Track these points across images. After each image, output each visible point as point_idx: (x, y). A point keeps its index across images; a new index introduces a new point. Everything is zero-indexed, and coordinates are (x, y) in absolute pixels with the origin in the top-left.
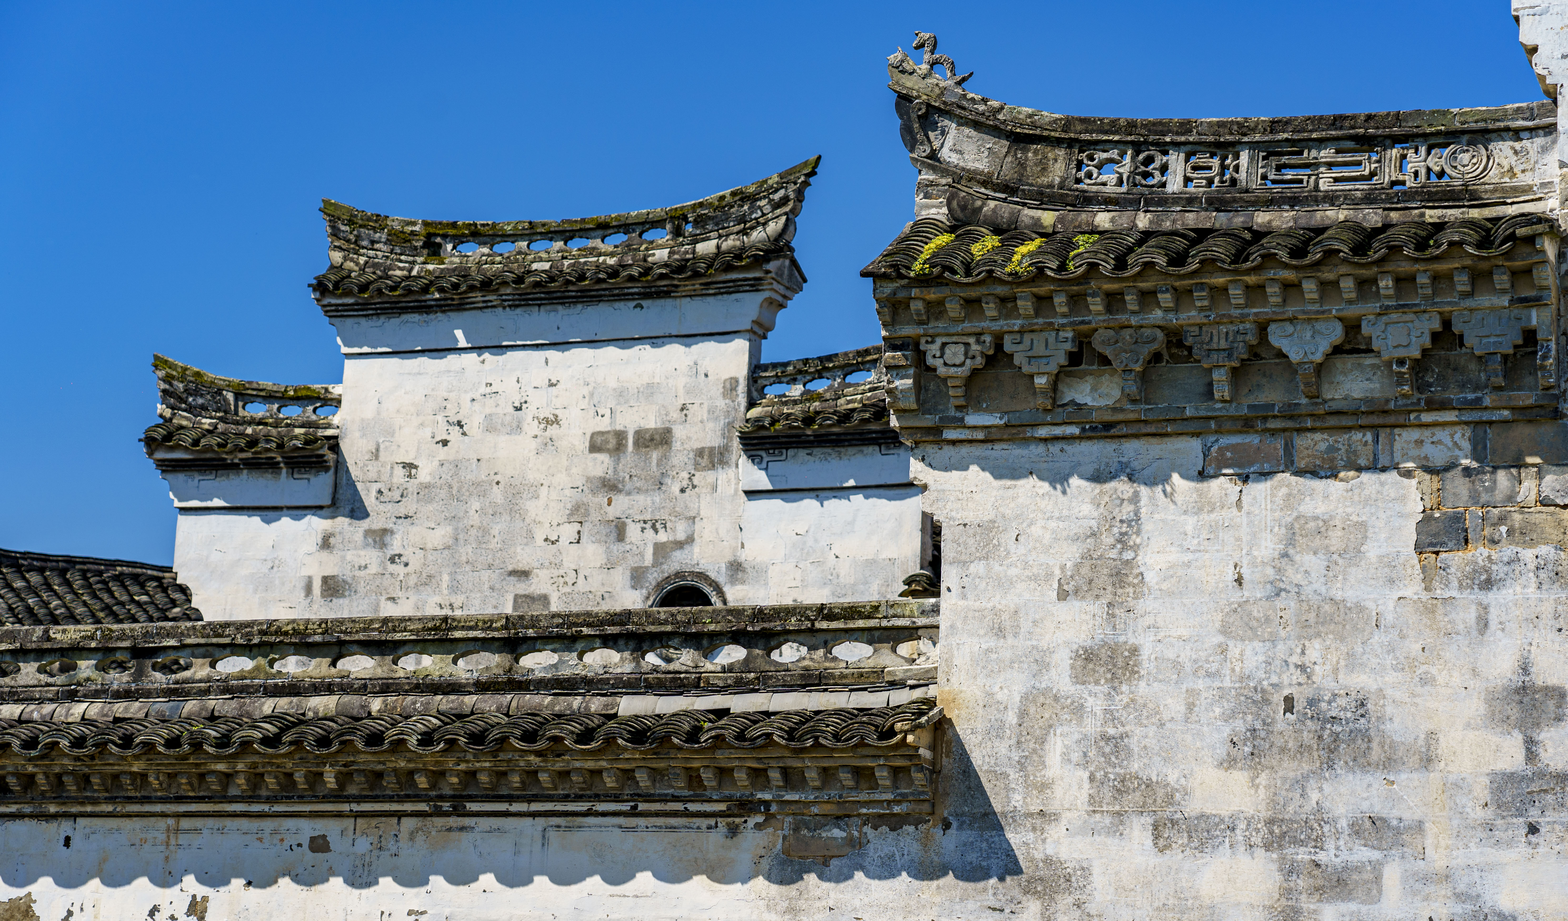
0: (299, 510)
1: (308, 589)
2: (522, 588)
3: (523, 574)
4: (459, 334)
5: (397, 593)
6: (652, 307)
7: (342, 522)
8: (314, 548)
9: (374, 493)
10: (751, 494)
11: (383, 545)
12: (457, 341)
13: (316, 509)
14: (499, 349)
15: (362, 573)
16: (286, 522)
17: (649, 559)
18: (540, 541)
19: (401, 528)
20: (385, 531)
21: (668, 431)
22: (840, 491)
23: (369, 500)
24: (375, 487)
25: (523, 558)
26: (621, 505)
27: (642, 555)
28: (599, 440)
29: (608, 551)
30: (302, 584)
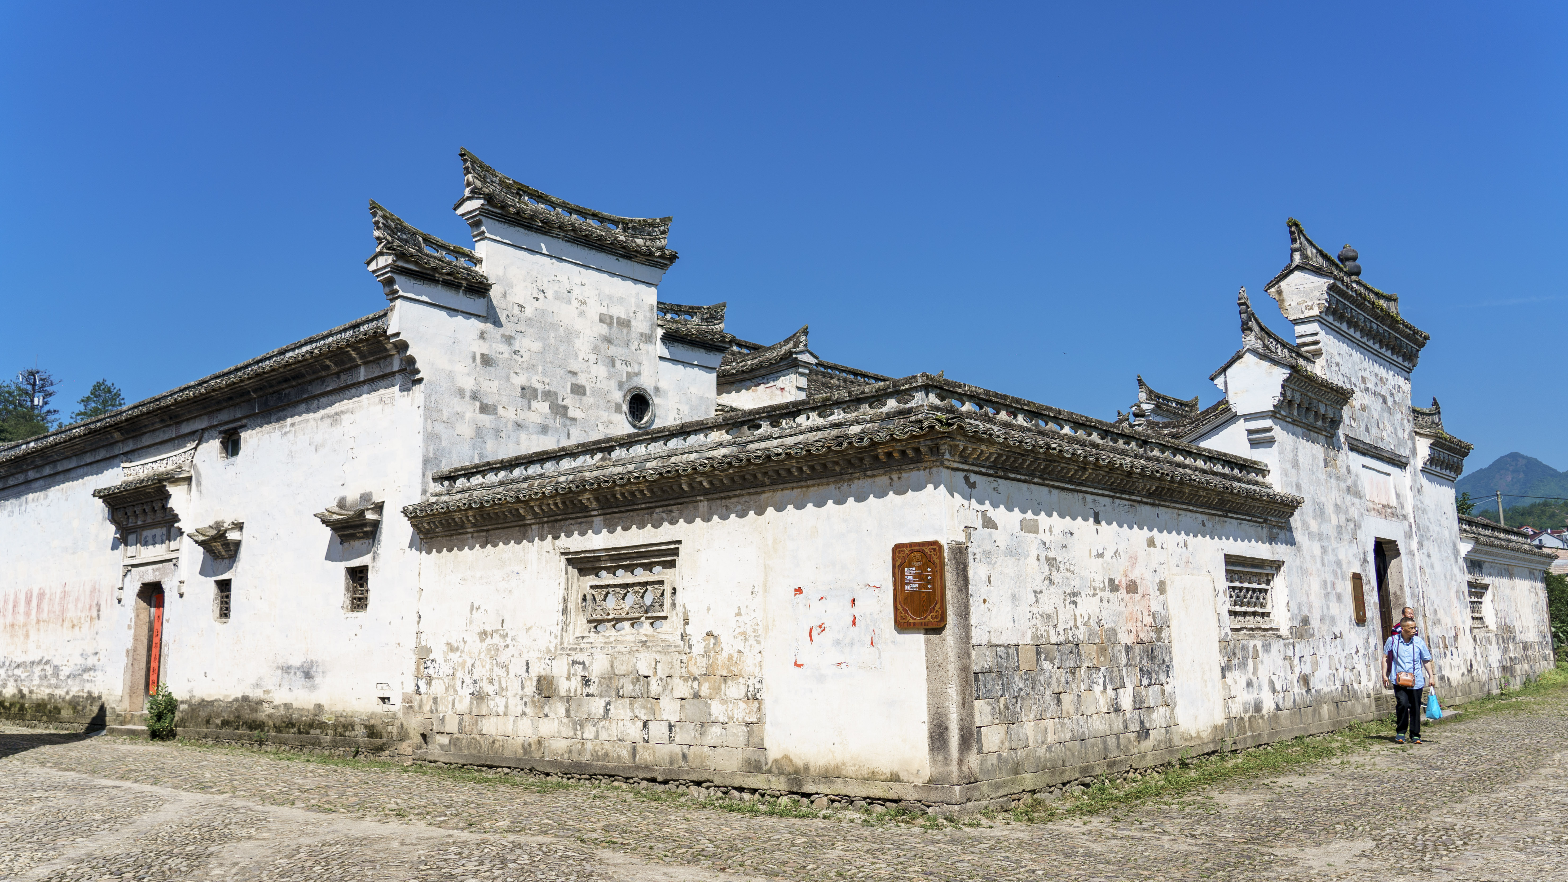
0: (468, 315)
1: (474, 359)
2: (574, 380)
3: (574, 374)
4: (543, 245)
5: (518, 371)
6: (624, 262)
7: (489, 326)
8: (476, 337)
9: (505, 316)
10: (661, 358)
11: (510, 344)
12: (542, 249)
13: (478, 316)
14: (560, 260)
15: (501, 356)
16: (460, 318)
17: (624, 379)
18: (581, 360)
19: (518, 337)
20: (511, 337)
21: (629, 321)
22: (691, 365)
23: (503, 319)
24: (505, 313)
25: (574, 366)
26: (612, 351)
27: (621, 375)
28: (603, 317)
29: (609, 371)
30: (471, 355)
